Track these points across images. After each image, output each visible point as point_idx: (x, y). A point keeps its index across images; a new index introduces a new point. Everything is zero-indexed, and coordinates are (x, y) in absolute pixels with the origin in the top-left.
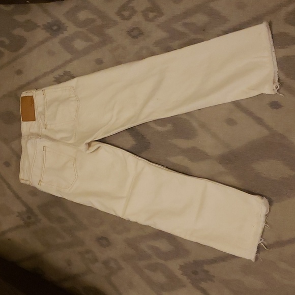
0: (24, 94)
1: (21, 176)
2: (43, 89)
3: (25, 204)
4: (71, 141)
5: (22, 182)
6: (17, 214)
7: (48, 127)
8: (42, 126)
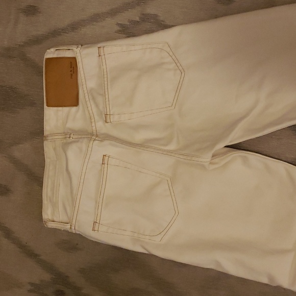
0: (51, 53)
1: (47, 214)
2: (99, 45)
3: (49, 267)
4: (172, 147)
5: (51, 225)
6: (29, 287)
7: (114, 119)
8: (97, 118)
